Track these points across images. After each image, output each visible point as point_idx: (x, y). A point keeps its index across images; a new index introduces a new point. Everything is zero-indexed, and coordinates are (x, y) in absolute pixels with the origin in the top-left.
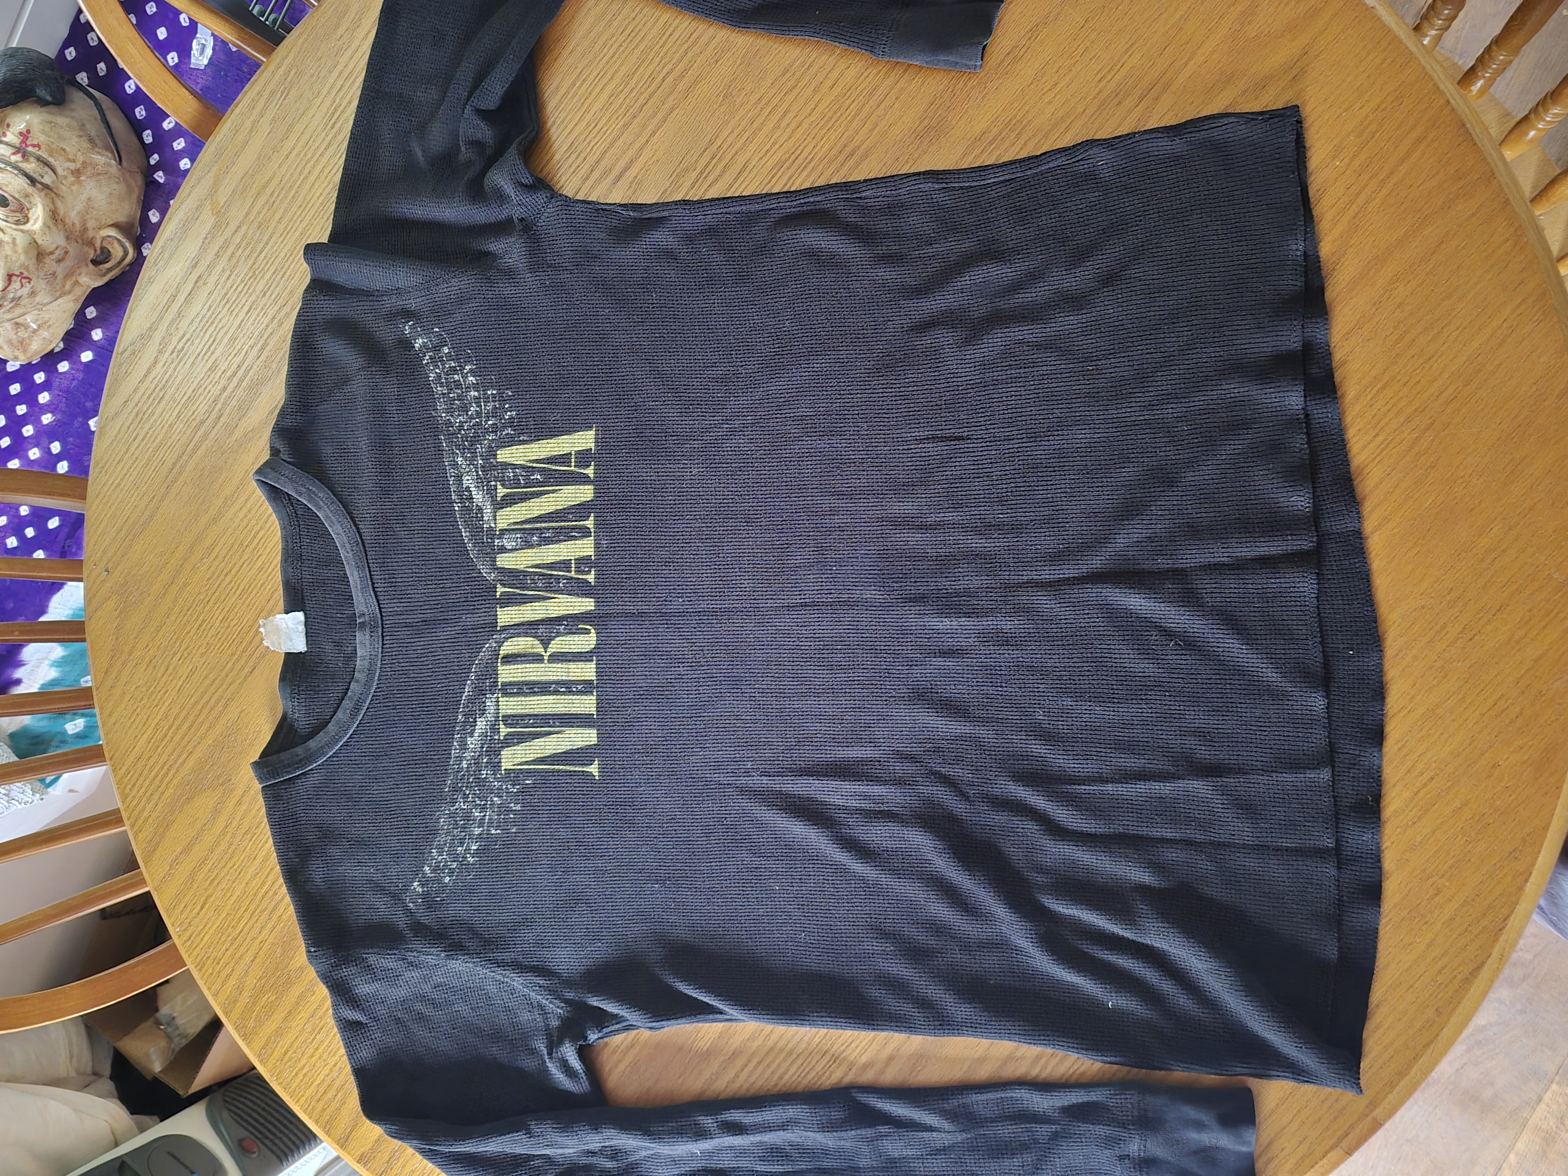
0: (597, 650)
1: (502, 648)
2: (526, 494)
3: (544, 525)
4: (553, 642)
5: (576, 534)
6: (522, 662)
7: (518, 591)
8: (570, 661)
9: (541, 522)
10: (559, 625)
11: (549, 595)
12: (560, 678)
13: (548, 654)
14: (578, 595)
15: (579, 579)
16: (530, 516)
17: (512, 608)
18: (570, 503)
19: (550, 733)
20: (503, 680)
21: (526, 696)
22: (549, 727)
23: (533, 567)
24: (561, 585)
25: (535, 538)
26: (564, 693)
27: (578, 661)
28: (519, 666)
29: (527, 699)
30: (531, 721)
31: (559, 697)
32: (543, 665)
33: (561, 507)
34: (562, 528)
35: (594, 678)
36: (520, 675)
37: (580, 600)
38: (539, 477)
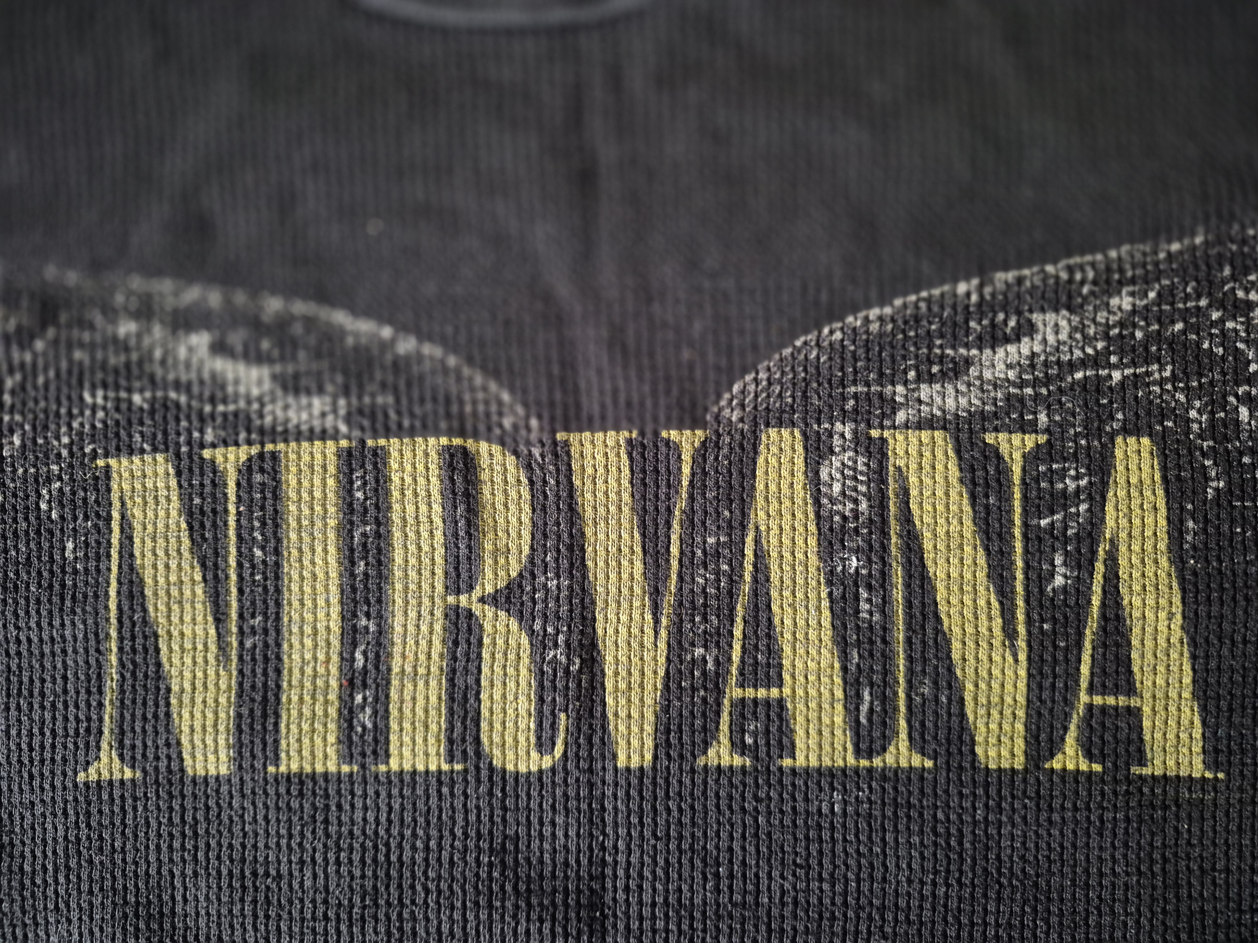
0: (484, 773)
1: (496, 449)
2: (1005, 537)
3: (898, 595)
4: (514, 625)
5: (864, 708)
6: (450, 521)
7: (681, 503)
8: (451, 681)
9: (907, 585)
10: (568, 644)
11: (666, 610)
12: (397, 650)
13: (477, 609)
14: (666, 709)
15: (718, 714)
16: (928, 545)
17: (625, 483)
18: (969, 686)
19: (220, 619)
20: (395, 454)
21: (338, 529)
22: (241, 616)
23: (760, 555)
24: (699, 651)
25: (854, 563)
26: (347, 660)
27: (451, 712)
28: (437, 508)
29: (332, 535)
30: (258, 553)
31: (335, 642)
32: (440, 588)
33: (956, 656)
34: (888, 658)
35: (394, 764)
36: (410, 509)
37: (650, 716)
38: (1059, 581)
